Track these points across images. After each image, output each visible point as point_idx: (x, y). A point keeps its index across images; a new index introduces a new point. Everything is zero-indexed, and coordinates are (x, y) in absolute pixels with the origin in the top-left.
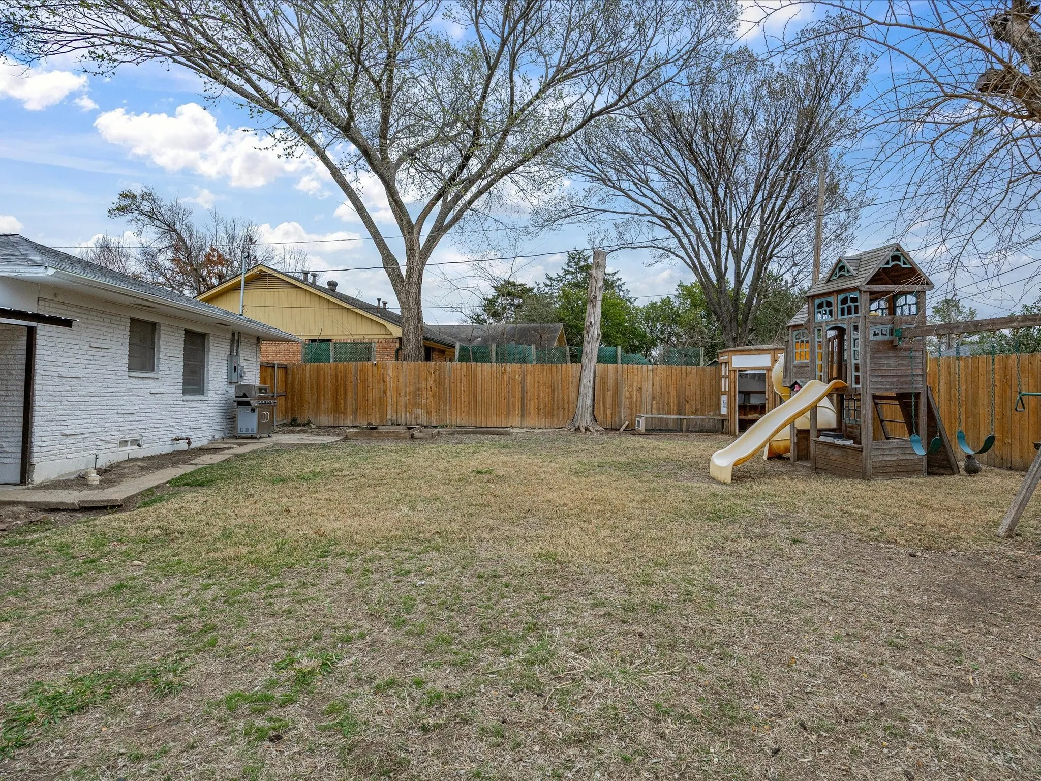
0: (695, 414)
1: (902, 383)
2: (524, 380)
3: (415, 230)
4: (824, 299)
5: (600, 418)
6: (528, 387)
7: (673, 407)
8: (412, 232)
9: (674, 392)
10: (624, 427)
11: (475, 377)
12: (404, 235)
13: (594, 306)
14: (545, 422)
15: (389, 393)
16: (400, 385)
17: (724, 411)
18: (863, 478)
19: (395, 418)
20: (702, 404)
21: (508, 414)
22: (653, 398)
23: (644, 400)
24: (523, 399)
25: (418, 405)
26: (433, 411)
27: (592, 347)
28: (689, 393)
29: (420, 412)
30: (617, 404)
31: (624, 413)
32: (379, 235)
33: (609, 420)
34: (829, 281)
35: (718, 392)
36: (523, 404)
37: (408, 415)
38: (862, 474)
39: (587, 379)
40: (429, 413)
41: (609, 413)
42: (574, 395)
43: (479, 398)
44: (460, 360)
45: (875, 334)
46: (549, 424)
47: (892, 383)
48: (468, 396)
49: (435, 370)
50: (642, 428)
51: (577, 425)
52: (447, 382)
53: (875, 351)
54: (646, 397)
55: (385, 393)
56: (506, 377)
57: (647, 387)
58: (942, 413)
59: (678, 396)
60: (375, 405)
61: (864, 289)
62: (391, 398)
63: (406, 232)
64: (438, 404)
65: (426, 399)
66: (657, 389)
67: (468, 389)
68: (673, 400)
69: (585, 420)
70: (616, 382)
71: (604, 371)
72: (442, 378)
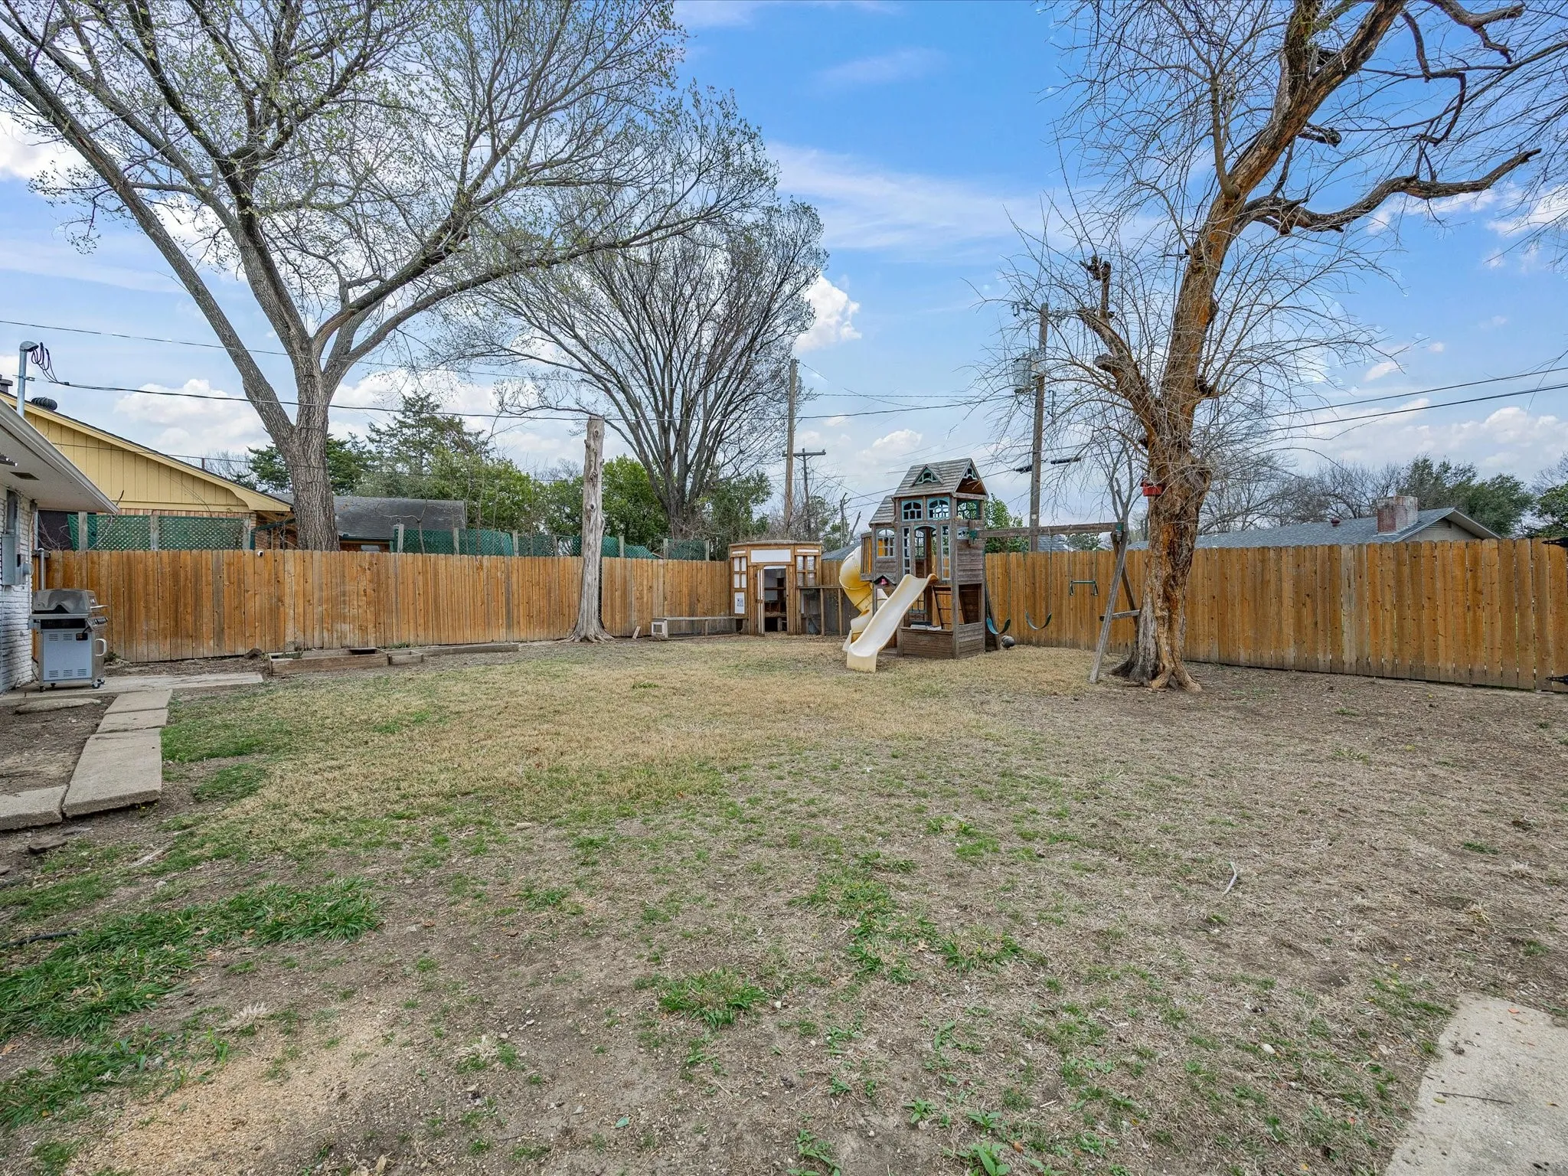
0: (705, 614)
1: (973, 576)
2: (508, 578)
3: (315, 347)
4: (912, 502)
5: (607, 624)
6: (515, 587)
7: (685, 608)
8: (309, 349)
9: (685, 590)
10: (636, 634)
11: (436, 574)
12: (292, 353)
13: (594, 486)
14: (538, 633)
15: (288, 600)
16: (308, 587)
17: (740, 610)
18: (953, 658)
19: (300, 639)
20: (713, 603)
21: (487, 624)
22: (665, 598)
23: (655, 600)
24: (508, 604)
25: (344, 619)
26: (371, 626)
27: (594, 537)
28: (700, 590)
29: (346, 627)
30: (626, 606)
31: (634, 616)
32: (239, 345)
33: (618, 626)
35: (730, 590)
36: (508, 612)
37: (326, 634)
38: (953, 655)
39: (591, 577)
40: (363, 629)
41: (618, 618)
42: (576, 595)
43: (443, 603)
44: (405, 550)
46: (544, 633)
47: (968, 576)
48: (426, 602)
49: (371, 564)
50: (665, 632)
51: (583, 634)
52: (392, 581)
53: (960, 549)
54: (658, 598)
55: (280, 600)
56: (483, 574)
57: (659, 586)
59: (690, 595)
60: (261, 621)
61: (955, 495)
62: (291, 609)
63: (296, 346)
64: (377, 615)
65: (356, 607)
66: (668, 588)
67: (426, 592)
68: (685, 600)
69: (593, 629)
70: (625, 581)
71: (612, 568)
72: (383, 577)
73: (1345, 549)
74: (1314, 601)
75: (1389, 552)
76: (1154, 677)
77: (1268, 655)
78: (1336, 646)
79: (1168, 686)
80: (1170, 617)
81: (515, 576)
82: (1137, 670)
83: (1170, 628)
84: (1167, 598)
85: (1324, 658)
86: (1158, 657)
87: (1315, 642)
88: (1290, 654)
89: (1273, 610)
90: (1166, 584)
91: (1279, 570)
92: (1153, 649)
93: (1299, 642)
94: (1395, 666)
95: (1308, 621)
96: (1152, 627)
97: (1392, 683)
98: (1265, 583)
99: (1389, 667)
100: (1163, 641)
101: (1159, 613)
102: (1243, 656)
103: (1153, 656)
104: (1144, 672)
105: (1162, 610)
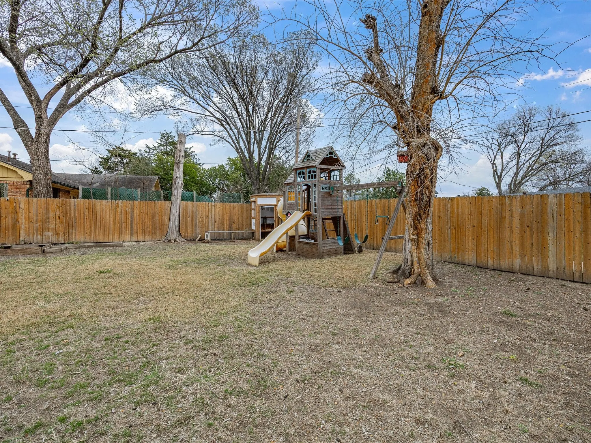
0: (238, 230)
1: (334, 212)
2: (132, 211)
3: (43, 104)
4: (301, 171)
5: (183, 234)
6: (135, 215)
7: (226, 226)
8: (40, 105)
9: (227, 218)
10: (198, 239)
11: (95, 209)
12: (33, 107)
13: (179, 167)
14: (147, 237)
15: (21, 221)
16: (31, 215)
17: (253, 228)
18: (318, 258)
19: (27, 239)
20: (242, 224)
21: (121, 233)
22: (215, 221)
23: (210, 223)
24: (131, 223)
25: (48, 230)
26: (62, 233)
27: (178, 191)
28: (235, 218)
29: (50, 234)
30: (194, 225)
31: (198, 230)
32: (9, 104)
33: (189, 235)
34: (303, 162)
35: (251, 218)
36: (132, 227)
37: (39, 237)
38: (318, 256)
39: (175, 211)
40: (58, 235)
41: (189, 231)
42: (167, 220)
43: (98, 223)
44: (84, 197)
45: (323, 189)
46: (150, 238)
47: (330, 212)
48: (90, 222)
49: (62, 204)
50: (209, 238)
51: (169, 238)
52: (72, 213)
53: (323, 197)
54: (211, 221)
55: (17, 221)
56: (119, 209)
57: (212, 215)
58: (349, 226)
59: (229, 220)
60: (8, 230)
61: (318, 167)
62: (23, 224)
63: (35, 104)
64: (65, 228)
65: (55, 224)
66: (217, 216)
67: (90, 218)
68: (226, 223)
69: (174, 235)
70: (193, 212)
71: (186, 207)
72: (68, 210)
73: (551, 197)
74: (531, 230)
75: (579, 199)
76: (408, 278)
77: (504, 263)
78: (545, 258)
79: (415, 283)
80: (418, 239)
81: (135, 209)
82: (400, 271)
83: (418, 247)
84: (416, 228)
85: (537, 266)
86: (412, 264)
87: (532, 256)
88: (517, 263)
89: (508, 234)
90: (414, 218)
91: (511, 210)
92: (409, 259)
93: (522, 256)
94: (581, 274)
95: (528, 243)
96: (409, 245)
97: (578, 285)
98: (503, 218)
99: (577, 275)
100: (415, 254)
101: (412, 237)
102: (490, 263)
103: (409, 263)
104: (403, 273)
105: (413, 235)
